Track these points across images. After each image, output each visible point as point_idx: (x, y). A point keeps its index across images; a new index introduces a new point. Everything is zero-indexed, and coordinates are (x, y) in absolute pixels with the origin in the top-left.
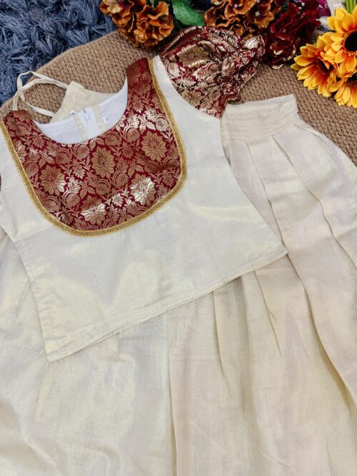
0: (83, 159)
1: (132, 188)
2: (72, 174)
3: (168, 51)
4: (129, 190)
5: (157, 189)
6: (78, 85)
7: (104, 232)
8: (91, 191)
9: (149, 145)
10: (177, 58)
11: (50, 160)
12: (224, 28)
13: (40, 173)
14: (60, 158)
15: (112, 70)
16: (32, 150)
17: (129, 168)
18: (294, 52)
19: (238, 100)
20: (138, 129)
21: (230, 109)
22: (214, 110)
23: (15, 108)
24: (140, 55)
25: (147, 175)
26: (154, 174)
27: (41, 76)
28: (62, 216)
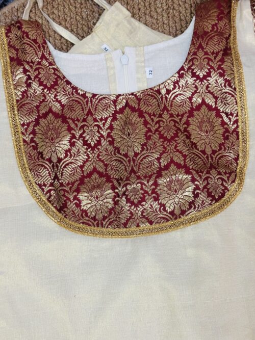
0: (101, 120)
2: (81, 136)
4: (156, 184)
5: (196, 196)
8: (100, 168)
9: (200, 127)
11: (56, 107)
14: (71, 108)
16: (35, 85)
17: (164, 152)
20: (190, 99)
23: (25, 17)
25: (188, 172)
28: (52, 192)
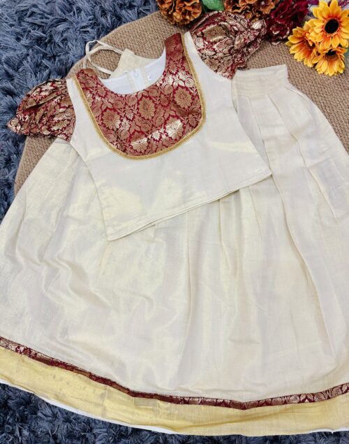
0: (132, 106)
1: (167, 127)
2: (124, 116)
3: (197, 28)
4: (165, 128)
5: (184, 128)
6: (130, 51)
7: (146, 158)
8: (138, 129)
9: (180, 97)
10: (203, 34)
11: (110, 106)
12: (237, 13)
13: (102, 115)
14: (117, 104)
15: (154, 41)
16: (97, 98)
17: (165, 112)
18: (288, 32)
19: (245, 68)
20: (172, 85)
21: (239, 73)
22: (227, 74)
23: (84, 67)
24: (175, 31)
25: (178, 118)
26: (182, 117)
27: (103, 44)
28: (118, 145)
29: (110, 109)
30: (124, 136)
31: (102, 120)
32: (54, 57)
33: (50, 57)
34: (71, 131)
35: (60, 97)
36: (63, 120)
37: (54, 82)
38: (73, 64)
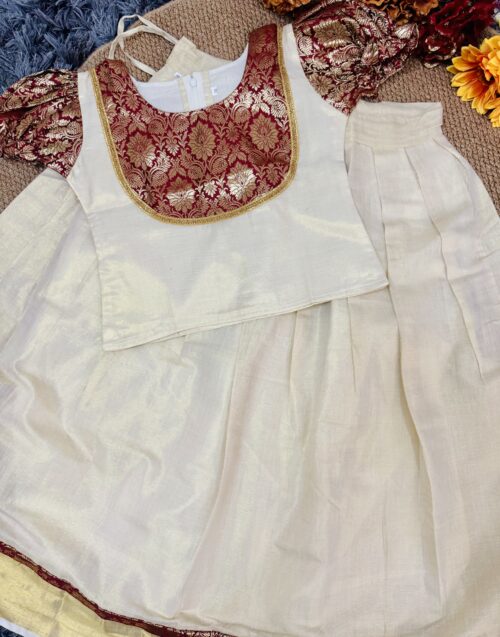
0: (179, 133)
1: (229, 178)
2: (164, 148)
3: (304, 21)
4: (226, 179)
5: (258, 184)
6: (190, 43)
7: (188, 223)
8: (182, 172)
9: (259, 131)
10: (313, 32)
11: (142, 127)
12: (375, 6)
13: (128, 140)
14: (154, 127)
15: (232, 31)
16: (123, 111)
17: (230, 153)
18: (454, 51)
19: (373, 97)
20: (250, 109)
21: (362, 106)
22: (342, 104)
23: (111, 57)
24: (269, 19)
25: (250, 166)
26: (257, 166)
27: (148, 23)
28: (145, 194)
29: (142, 133)
30: (158, 180)
31: (126, 148)
32: (66, 32)
33: (58, 32)
34: (71, 161)
35: (62, 100)
36: (61, 140)
37: (57, 73)
38: (94, 48)
